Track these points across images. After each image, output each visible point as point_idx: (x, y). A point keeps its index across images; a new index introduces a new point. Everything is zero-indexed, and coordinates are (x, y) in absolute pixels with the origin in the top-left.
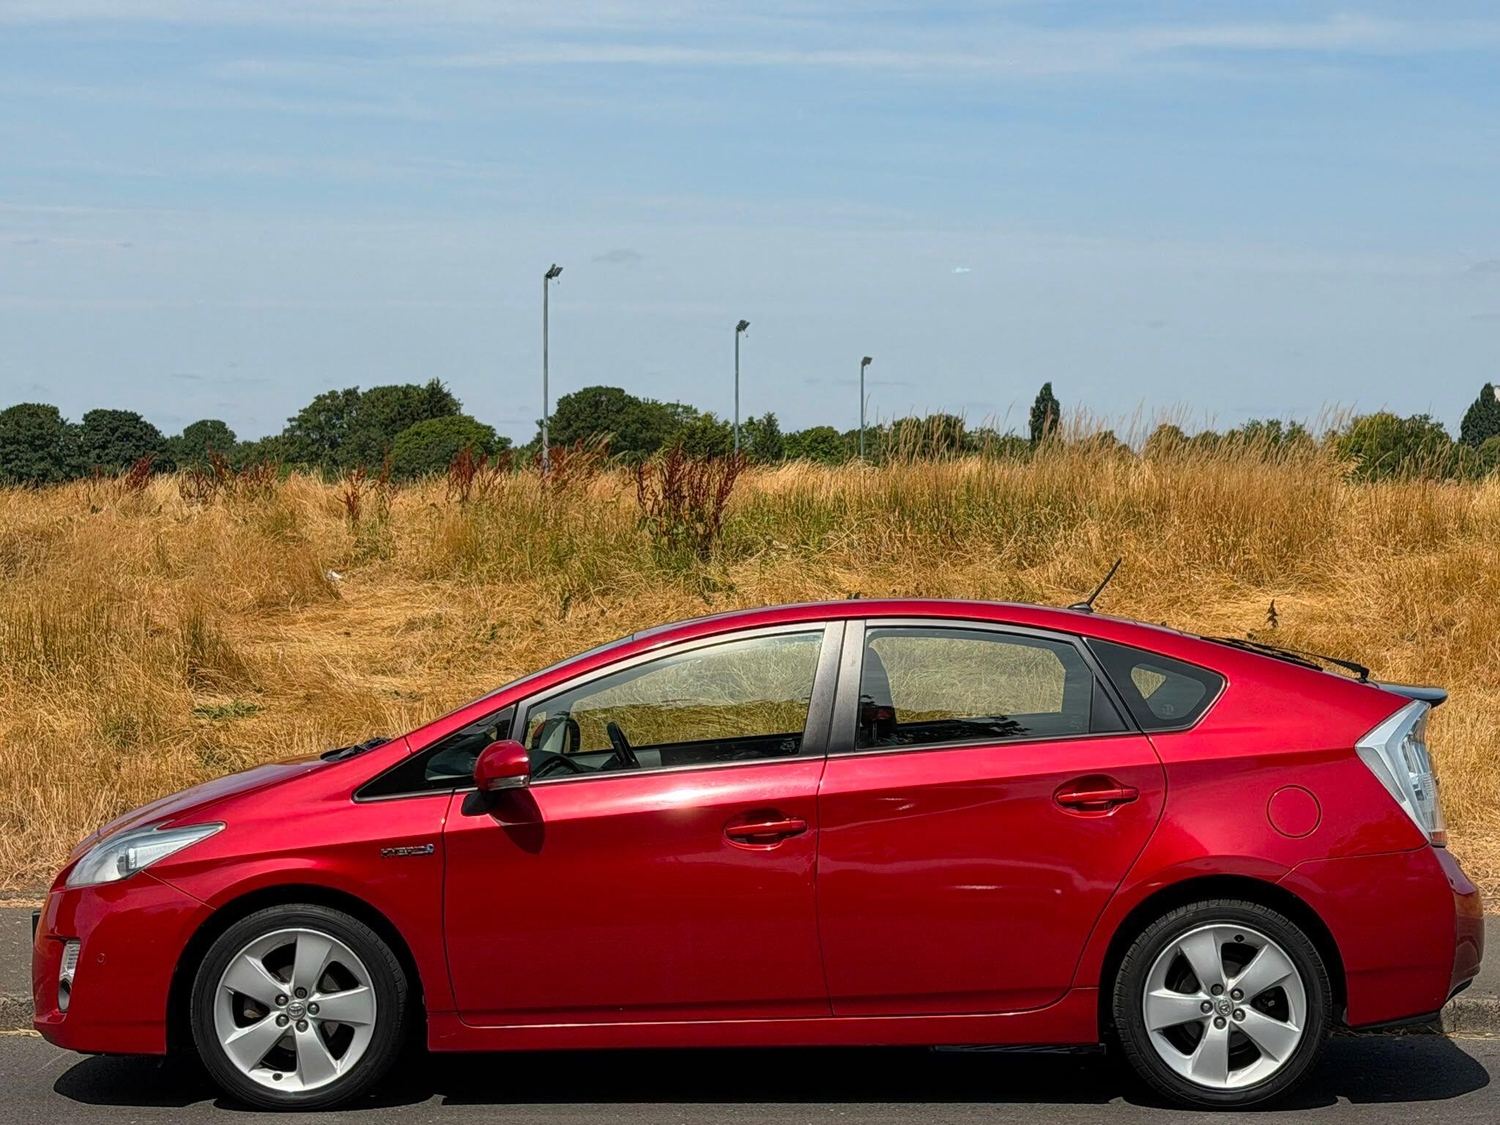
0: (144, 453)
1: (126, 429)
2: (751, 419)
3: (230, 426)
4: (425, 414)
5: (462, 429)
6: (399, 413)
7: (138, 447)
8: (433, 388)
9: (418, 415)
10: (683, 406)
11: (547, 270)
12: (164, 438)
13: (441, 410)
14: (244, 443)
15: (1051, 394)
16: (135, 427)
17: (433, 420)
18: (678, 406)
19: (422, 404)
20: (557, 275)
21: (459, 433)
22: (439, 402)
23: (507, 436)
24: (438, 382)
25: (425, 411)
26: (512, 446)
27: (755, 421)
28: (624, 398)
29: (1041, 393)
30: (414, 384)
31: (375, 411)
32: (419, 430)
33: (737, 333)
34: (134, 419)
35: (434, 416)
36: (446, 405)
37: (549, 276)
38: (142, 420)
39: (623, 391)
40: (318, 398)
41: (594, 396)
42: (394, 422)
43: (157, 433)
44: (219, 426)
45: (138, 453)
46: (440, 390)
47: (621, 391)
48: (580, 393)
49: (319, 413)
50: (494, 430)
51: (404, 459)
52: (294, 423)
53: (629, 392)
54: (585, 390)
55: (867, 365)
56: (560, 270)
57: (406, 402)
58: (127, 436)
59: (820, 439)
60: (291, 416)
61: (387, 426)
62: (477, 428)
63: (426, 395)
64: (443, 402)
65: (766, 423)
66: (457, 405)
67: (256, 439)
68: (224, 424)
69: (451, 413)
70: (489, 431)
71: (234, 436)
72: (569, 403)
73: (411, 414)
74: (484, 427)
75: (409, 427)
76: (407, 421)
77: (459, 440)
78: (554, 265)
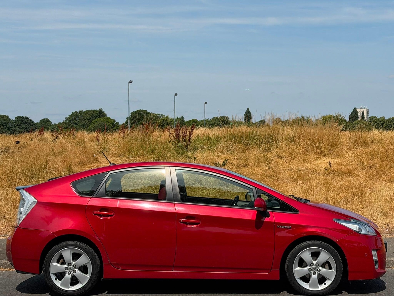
0: (30, 126)
1: (25, 121)
2: (177, 117)
3: (50, 120)
4: (98, 117)
5: (107, 120)
6: (92, 117)
7: (28, 125)
8: (100, 110)
9: (96, 117)
10: (161, 114)
11: (129, 82)
12: (34, 123)
13: (102, 116)
14: (54, 124)
15: (249, 111)
16: (27, 120)
17: (100, 118)
18: (160, 114)
19: (97, 114)
20: (131, 82)
21: (107, 121)
22: (101, 114)
23: (118, 122)
24: (101, 109)
25: (98, 116)
26: (119, 124)
27: (178, 118)
28: (147, 112)
29: (247, 110)
30: (95, 109)
31: (86, 116)
32: (97, 121)
33: (175, 96)
34: (28, 118)
35: (100, 117)
36: (103, 114)
37: (129, 83)
38: (29, 118)
39: (147, 111)
40: (73, 113)
41: (140, 112)
42: (90, 119)
43: (33, 122)
44: (48, 120)
45: (28, 127)
46: (102, 111)
47: (146, 111)
48: (136, 111)
49: (73, 116)
50: (115, 120)
51: (93, 128)
52: (67, 119)
53: (148, 111)
54: (137, 110)
55: (206, 104)
56: (132, 81)
57: (93, 114)
58: (25, 123)
59: (194, 122)
60: (66, 117)
61: (89, 120)
62: (111, 120)
63: (98, 112)
64: (102, 114)
65: (181, 118)
66: (106, 114)
67: (57, 123)
68: (49, 119)
69: (104, 116)
70: (114, 121)
71: (51, 122)
72: (133, 114)
73: (95, 117)
74: (113, 120)
75: (94, 120)
76: (94, 118)
77: (106, 123)
78: (131, 80)
